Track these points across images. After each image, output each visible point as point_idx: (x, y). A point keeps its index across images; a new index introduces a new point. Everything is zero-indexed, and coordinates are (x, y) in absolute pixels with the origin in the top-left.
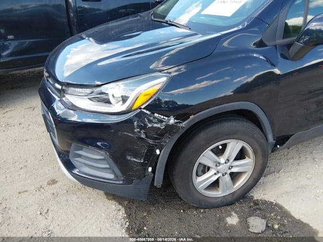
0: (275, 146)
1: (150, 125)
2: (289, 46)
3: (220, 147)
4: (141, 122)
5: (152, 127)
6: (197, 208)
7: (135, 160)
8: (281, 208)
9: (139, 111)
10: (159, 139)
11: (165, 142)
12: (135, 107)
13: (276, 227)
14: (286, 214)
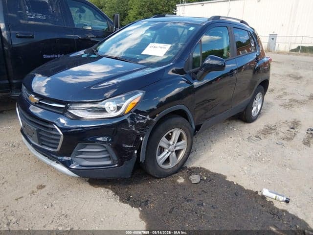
0: (195, 131)
1: (138, 122)
2: (196, 73)
3: (170, 134)
4: (133, 120)
5: (139, 123)
6: (158, 178)
7: (128, 146)
8: (204, 169)
9: (131, 114)
10: (143, 130)
11: (146, 132)
12: (127, 112)
13: (205, 178)
14: (207, 172)
